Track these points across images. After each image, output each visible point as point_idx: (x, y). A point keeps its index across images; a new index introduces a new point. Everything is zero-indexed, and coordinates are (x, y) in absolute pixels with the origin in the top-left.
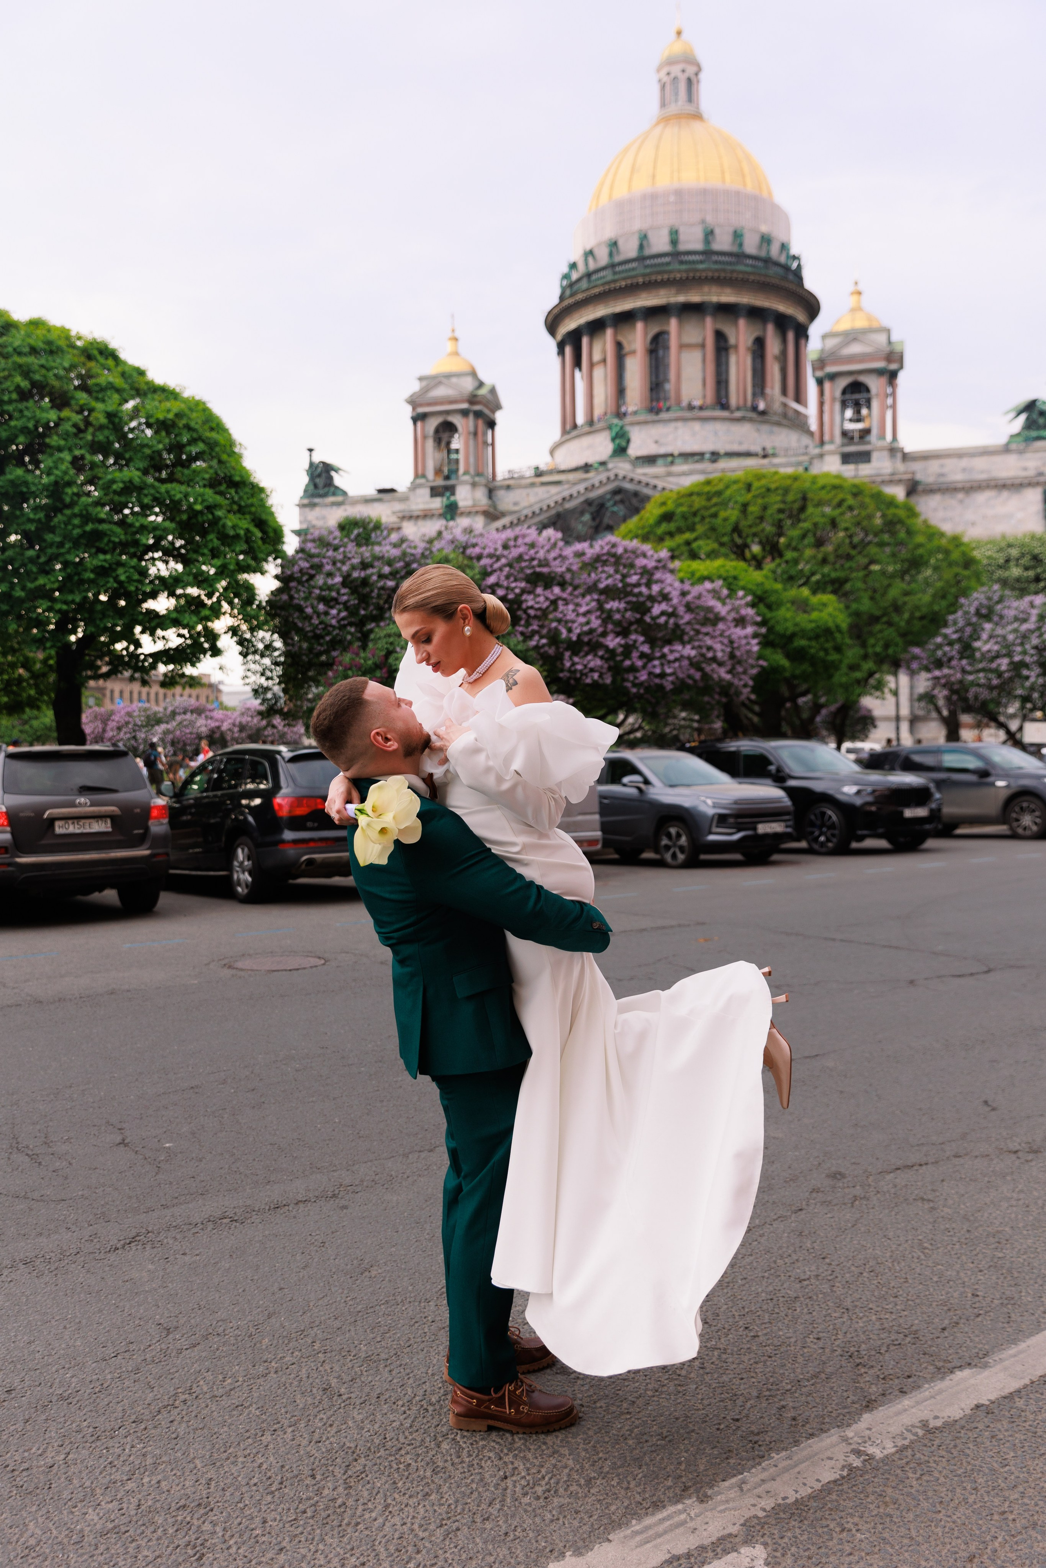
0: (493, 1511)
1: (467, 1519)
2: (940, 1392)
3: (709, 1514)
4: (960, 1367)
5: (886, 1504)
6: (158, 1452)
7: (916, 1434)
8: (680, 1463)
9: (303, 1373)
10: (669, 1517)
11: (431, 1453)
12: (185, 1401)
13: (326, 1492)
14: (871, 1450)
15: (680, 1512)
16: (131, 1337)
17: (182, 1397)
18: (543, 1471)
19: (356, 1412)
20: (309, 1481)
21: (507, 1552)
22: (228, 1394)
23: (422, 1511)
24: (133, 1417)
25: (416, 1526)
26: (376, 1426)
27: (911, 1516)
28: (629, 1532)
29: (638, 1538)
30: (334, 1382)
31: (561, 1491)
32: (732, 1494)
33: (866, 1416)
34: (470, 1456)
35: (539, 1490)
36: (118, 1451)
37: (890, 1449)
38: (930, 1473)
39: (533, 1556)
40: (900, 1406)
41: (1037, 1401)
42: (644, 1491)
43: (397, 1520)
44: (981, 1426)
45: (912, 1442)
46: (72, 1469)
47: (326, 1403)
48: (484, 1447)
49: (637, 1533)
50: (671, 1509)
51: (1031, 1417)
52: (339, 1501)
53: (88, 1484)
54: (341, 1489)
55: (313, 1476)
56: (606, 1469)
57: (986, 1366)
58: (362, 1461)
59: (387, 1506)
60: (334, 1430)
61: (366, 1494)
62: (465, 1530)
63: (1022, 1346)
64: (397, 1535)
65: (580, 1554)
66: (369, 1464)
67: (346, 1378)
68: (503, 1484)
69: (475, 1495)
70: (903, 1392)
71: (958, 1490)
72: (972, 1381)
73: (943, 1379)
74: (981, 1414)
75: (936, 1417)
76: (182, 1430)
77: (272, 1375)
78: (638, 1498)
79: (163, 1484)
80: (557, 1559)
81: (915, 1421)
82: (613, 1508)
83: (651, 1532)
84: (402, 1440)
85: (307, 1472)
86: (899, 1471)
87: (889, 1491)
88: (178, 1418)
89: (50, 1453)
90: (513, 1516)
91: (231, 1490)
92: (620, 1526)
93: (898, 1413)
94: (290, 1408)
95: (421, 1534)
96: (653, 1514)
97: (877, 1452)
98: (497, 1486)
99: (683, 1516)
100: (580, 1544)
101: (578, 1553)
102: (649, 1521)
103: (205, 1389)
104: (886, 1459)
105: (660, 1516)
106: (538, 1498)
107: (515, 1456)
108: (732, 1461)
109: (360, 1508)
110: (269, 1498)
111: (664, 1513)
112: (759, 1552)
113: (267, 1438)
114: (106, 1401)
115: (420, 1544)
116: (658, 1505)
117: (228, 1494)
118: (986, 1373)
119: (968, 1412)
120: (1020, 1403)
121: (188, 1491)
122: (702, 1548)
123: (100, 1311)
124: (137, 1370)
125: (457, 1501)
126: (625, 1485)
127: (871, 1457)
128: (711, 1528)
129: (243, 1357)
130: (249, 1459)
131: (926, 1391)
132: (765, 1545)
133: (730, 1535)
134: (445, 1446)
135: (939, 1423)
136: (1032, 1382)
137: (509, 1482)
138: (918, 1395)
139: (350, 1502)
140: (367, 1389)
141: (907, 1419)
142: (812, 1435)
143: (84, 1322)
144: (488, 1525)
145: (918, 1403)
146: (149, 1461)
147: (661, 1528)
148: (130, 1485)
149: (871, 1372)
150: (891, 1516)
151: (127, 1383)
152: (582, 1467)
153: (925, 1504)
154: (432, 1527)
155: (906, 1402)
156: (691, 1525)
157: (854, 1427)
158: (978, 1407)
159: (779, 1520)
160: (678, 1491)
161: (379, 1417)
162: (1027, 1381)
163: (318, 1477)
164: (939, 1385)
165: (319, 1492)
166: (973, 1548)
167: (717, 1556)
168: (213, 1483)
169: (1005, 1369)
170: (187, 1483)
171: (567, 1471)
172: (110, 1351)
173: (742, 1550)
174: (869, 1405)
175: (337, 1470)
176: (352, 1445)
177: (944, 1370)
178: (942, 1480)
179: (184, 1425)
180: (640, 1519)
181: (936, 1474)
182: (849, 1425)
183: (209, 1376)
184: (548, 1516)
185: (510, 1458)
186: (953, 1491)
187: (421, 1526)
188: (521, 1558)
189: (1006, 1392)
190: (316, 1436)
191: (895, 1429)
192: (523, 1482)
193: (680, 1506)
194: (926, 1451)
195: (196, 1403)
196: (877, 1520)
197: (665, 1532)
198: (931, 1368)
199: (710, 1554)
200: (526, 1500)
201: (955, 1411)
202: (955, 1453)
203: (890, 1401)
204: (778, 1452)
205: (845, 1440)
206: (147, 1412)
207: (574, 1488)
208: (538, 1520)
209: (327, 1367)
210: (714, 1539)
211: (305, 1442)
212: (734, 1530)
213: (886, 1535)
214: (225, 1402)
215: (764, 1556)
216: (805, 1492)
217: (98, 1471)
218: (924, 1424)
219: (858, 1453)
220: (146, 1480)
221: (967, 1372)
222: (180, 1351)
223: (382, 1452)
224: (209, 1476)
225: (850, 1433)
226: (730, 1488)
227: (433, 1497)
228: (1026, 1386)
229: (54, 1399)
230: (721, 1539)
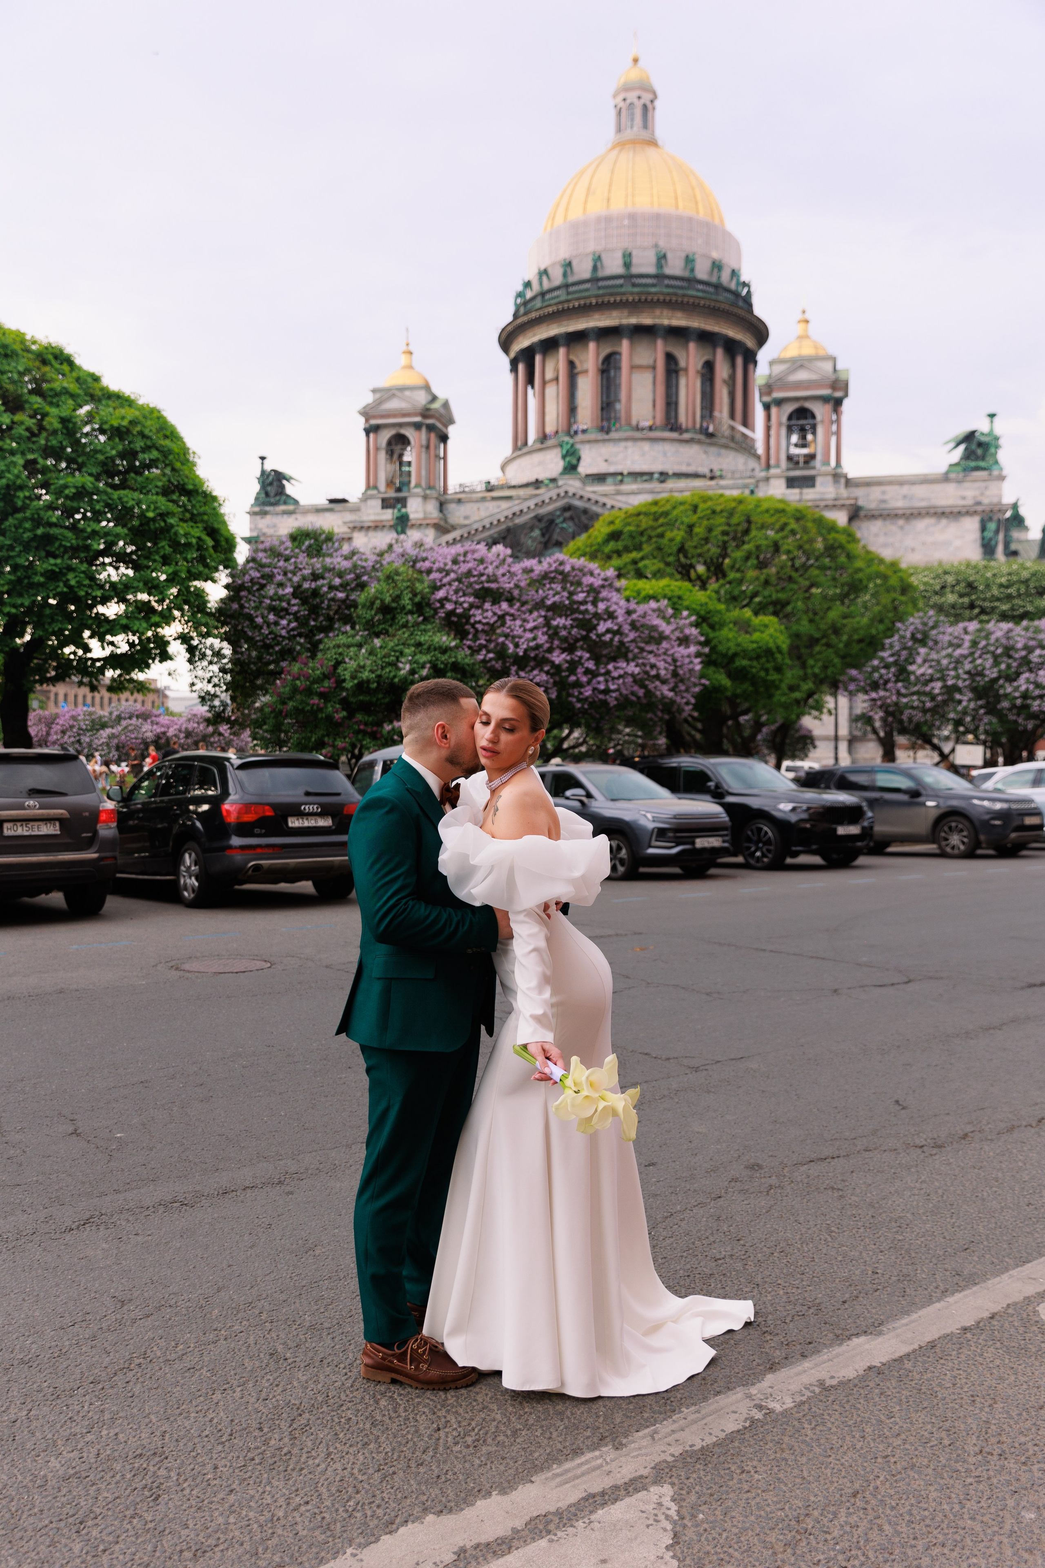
0: (427, 1458)
1: (403, 1464)
2: (838, 1355)
3: (623, 1459)
4: (857, 1335)
5: (783, 1450)
6: (115, 1408)
7: (813, 1391)
8: (598, 1417)
9: (251, 1340)
10: (587, 1462)
11: (370, 1409)
12: (139, 1365)
13: (272, 1442)
14: (772, 1405)
15: (597, 1458)
16: (88, 1308)
17: (137, 1361)
18: (473, 1424)
19: (300, 1374)
20: (257, 1433)
21: (438, 1492)
22: (181, 1358)
23: (361, 1458)
24: (91, 1379)
25: (356, 1471)
26: (320, 1386)
27: (804, 1460)
28: (550, 1474)
29: (558, 1480)
30: (280, 1348)
31: (489, 1440)
32: (645, 1442)
33: (770, 1378)
34: (406, 1411)
35: (469, 1440)
36: (78, 1408)
37: (789, 1403)
38: (824, 1424)
39: (463, 1495)
40: (800, 1368)
41: (923, 1363)
42: (565, 1440)
43: (338, 1466)
44: (872, 1384)
45: (809, 1398)
46: (35, 1423)
47: (272, 1366)
48: (419, 1403)
49: (557, 1475)
50: (589, 1455)
51: (917, 1376)
52: (285, 1450)
53: (50, 1436)
54: (286, 1440)
55: (261, 1429)
56: (531, 1422)
57: (881, 1333)
58: (306, 1416)
59: (329, 1454)
60: (280, 1389)
61: (309, 1444)
62: (401, 1474)
63: (915, 1316)
64: (338, 1479)
65: (506, 1493)
66: (313, 1418)
67: (292, 1344)
68: (436, 1435)
69: (410, 1444)
70: (804, 1356)
71: (848, 1438)
72: (867, 1346)
73: (841, 1344)
74: (873, 1374)
75: (832, 1377)
76: (137, 1390)
77: (222, 1341)
78: (559, 1446)
79: (121, 1436)
80: (484, 1497)
81: (813, 1381)
82: (536, 1455)
83: (570, 1475)
84: (343, 1397)
85: (255, 1425)
86: (796, 1423)
87: (786, 1439)
88: (134, 1380)
90: (445, 1462)
91: (184, 1441)
92: (542, 1470)
93: (800, 1373)
94: (239, 1370)
95: (360, 1477)
96: (572, 1459)
97: (777, 1407)
98: (430, 1437)
99: (599, 1461)
100: (505, 1485)
101: (503, 1492)
102: (568, 1465)
103: (159, 1354)
104: (785, 1413)
105: (578, 1461)
106: (468, 1447)
107: (448, 1411)
108: (646, 1415)
109: (305, 1456)
110: (220, 1448)
111: (583, 1459)
112: (667, 1490)
113: (218, 1396)
114: (65, 1364)
115: (360, 1486)
116: (577, 1452)
117: (181, 1444)
118: (881, 1339)
119: (861, 1372)
120: (908, 1365)
121: (144, 1442)
122: (616, 1488)
123: (57, 1285)
124: (94, 1338)
125: (393, 1450)
126: (547, 1435)
127: (771, 1411)
128: (624, 1471)
129: (194, 1326)
130: (201, 1414)
131: (825, 1355)
132: (673, 1484)
133: (641, 1477)
134: (383, 1403)
135: (834, 1382)
136: (921, 1347)
137: (442, 1434)
138: (817, 1359)
139: (295, 1451)
140: (311, 1354)
141: (805, 1379)
142: (719, 1393)
143: (42, 1295)
144: (422, 1470)
145: (816, 1365)
146: (107, 1416)
147: (579, 1471)
148: (90, 1437)
149: (776, 1338)
150: (786, 1460)
151: (84, 1349)
152: (509, 1420)
153: (818, 1450)
154: (371, 1471)
155: (806, 1364)
156: (607, 1468)
157: (758, 1385)
158: (870, 1368)
159: (685, 1464)
160: (596, 1440)
161: (322, 1377)
162: (916, 1346)
163: (266, 1430)
164: (837, 1350)
165: (266, 1443)
166: (857, 1486)
167: (628, 1494)
168: (167, 1436)
169: (898, 1336)
170: (143, 1435)
171: (495, 1423)
172: (68, 1320)
173: (652, 1489)
174: (773, 1367)
175: (283, 1424)
176: (297, 1402)
177: (842, 1337)
178: (834, 1429)
179: (139, 1385)
180: (560, 1463)
181: (829, 1425)
182: (753, 1384)
183: (162, 1343)
184: (477, 1462)
185: (443, 1412)
186: (843, 1439)
187: (360, 1470)
188: (452, 1496)
189: (897, 1355)
190: (263, 1395)
191: (793, 1387)
192: (455, 1433)
193: (597, 1453)
194: (821, 1405)
195: (150, 1366)
196: (774, 1463)
197: (583, 1474)
198: (831, 1336)
199: (623, 1492)
200: (457, 1448)
201: (850, 1372)
202: (847, 1407)
203: (792, 1363)
204: (688, 1407)
205: (750, 1397)
206: (104, 1374)
207: (501, 1438)
208: (467, 1465)
209: (274, 1335)
210: (627, 1480)
211: (253, 1400)
212: (645, 1472)
213: (781, 1475)
214: (178, 1365)
215: (671, 1493)
216: (710, 1440)
217: (59, 1425)
218: (821, 1383)
219: (760, 1407)
220: (104, 1432)
221: (863, 1339)
222: (134, 1321)
223: (325, 1408)
224: (163, 1429)
225: (753, 1390)
226: (643, 1437)
227: (371, 1446)
228: (915, 1350)
229: (16, 1363)
230: (633, 1481)
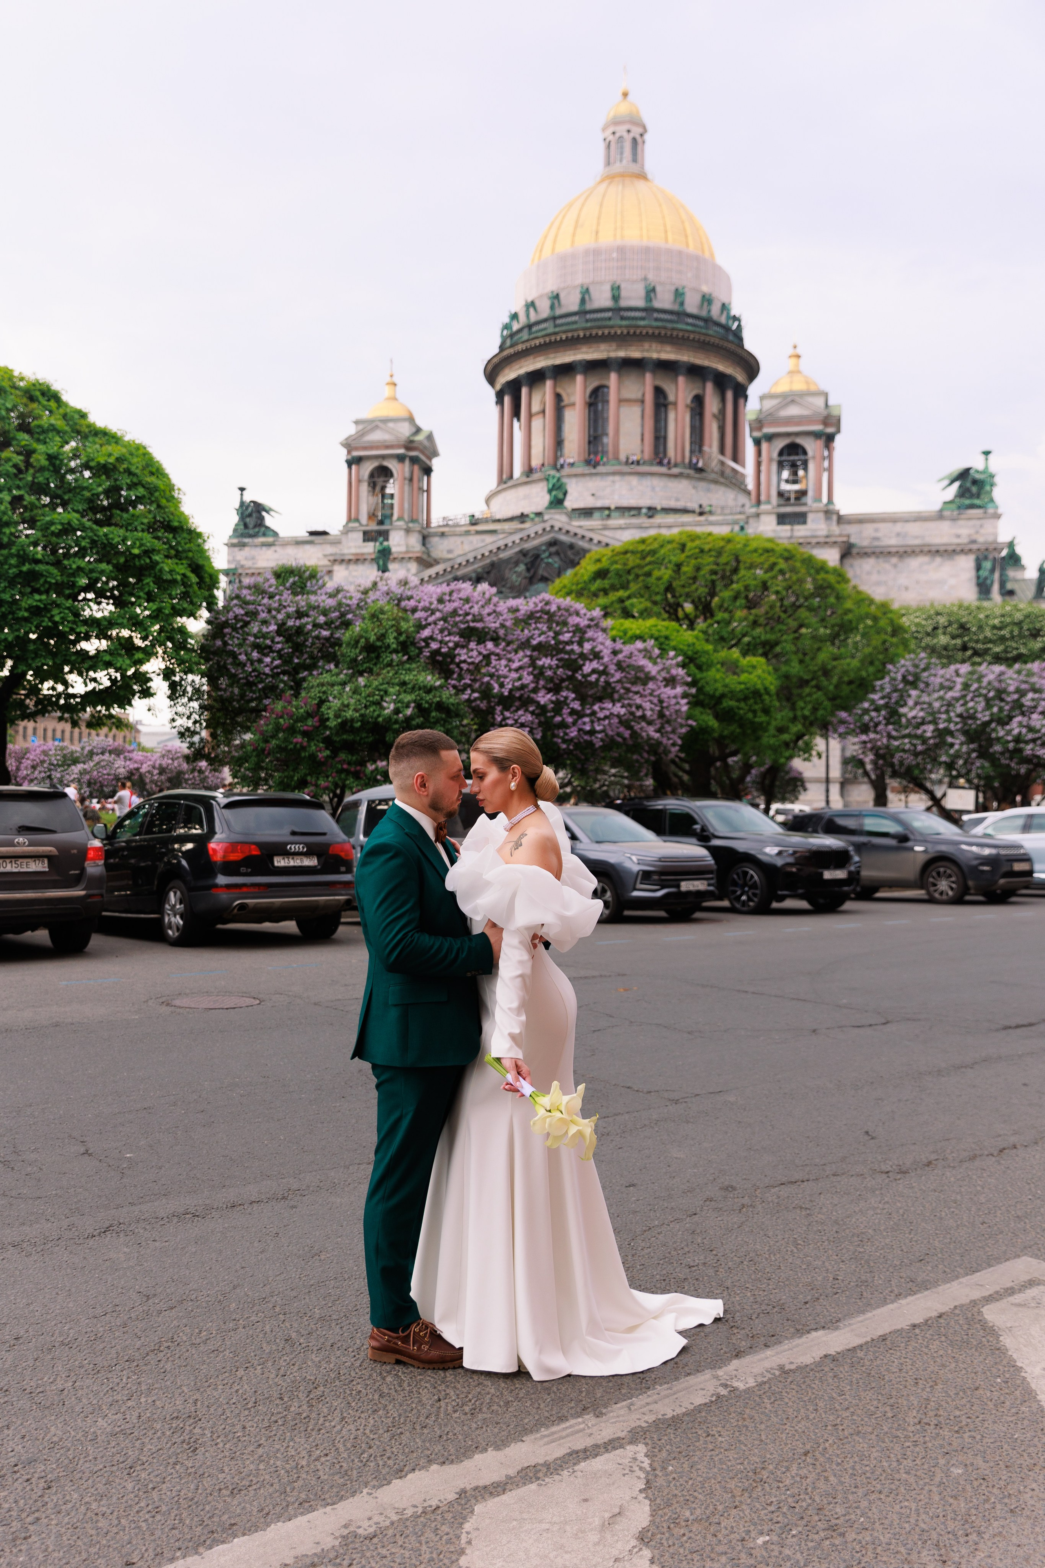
0: (430, 1422)
1: (409, 1426)
2: (797, 1346)
3: (603, 1425)
4: (816, 1329)
5: (744, 1419)
6: (150, 1381)
7: (774, 1374)
8: (581, 1392)
9: (267, 1328)
10: (571, 1427)
11: (377, 1384)
12: (168, 1347)
13: (292, 1409)
14: (736, 1384)
15: (580, 1423)
16: (117, 1301)
17: (166, 1345)
18: (470, 1396)
19: (313, 1356)
20: (278, 1401)
21: (440, 1448)
22: (205, 1342)
23: (372, 1422)
24: (126, 1358)
25: (367, 1431)
26: (332, 1366)
27: (763, 1426)
28: (538, 1435)
29: (546, 1439)
30: (294, 1335)
31: (485, 1409)
32: (622, 1412)
33: (735, 1363)
34: (409, 1385)
35: (467, 1409)
36: (118, 1380)
37: (751, 1383)
38: (782, 1399)
39: (462, 1450)
40: (763, 1355)
41: (874, 1353)
42: (552, 1409)
43: (352, 1427)
44: (827, 1369)
45: (770, 1379)
46: (80, 1392)
47: (288, 1349)
48: (421, 1380)
49: (545, 1436)
50: (573, 1422)
51: (868, 1363)
52: (304, 1415)
53: (95, 1402)
54: (305, 1407)
55: (281, 1399)
56: (521, 1395)
57: (837, 1328)
58: (322, 1388)
59: (343, 1418)
60: (296, 1368)
61: (325, 1410)
62: (408, 1434)
63: (869, 1315)
64: (352, 1437)
65: (500, 1449)
66: (327, 1391)
67: (303, 1332)
68: (438, 1405)
69: (415, 1411)
70: (766, 1346)
71: (802, 1411)
72: (824, 1339)
73: (800, 1337)
74: (828, 1361)
75: (792, 1363)
76: (168, 1366)
77: (241, 1329)
78: (546, 1414)
79: (158, 1403)
80: (481, 1452)
81: (774, 1365)
82: (526, 1421)
83: (556, 1436)
84: (353, 1374)
85: (276, 1395)
86: (757, 1398)
87: (748, 1411)
88: (164, 1359)
89: (59, 1382)
90: (446, 1425)
91: (215, 1407)
92: (531, 1432)
93: (762, 1360)
94: (258, 1353)
95: (372, 1436)
96: (558, 1424)
97: (741, 1386)
98: (432, 1406)
99: (582, 1426)
100: (499, 1443)
101: (498, 1448)
102: (554, 1429)
103: (185, 1338)
104: (748, 1391)
105: (563, 1426)
106: (466, 1414)
107: (447, 1386)
108: (623, 1391)
109: (322, 1419)
110: (247, 1412)
111: (568, 1424)
112: (641, 1449)
113: (241, 1372)
114: (101, 1346)
115: (372, 1443)
116: (562, 1419)
117: (212, 1409)
118: (837, 1333)
119: (818, 1359)
120: (860, 1354)
121: (180, 1407)
122: (597, 1446)
123: (86, 1282)
124: (125, 1325)
125: (400, 1415)
126: (536, 1405)
127: (735, 1389)
128: (604, 1433)
129: (215, 1317)
130: (228, 1387)
131: (786, 1345)
132: (646, 1444)
133: (619, 1438)
134: (389, 1379)
135: (793, 1367)
136: (873, 1340)
137: (442, 1403)
138: (779, 1348)
139: (313, 1415)
140: (322, 1340)
141: (767, 1364)
142: (689, 1374)
143: (73, 1290)
144: (426, 1431)
145: (777, 1353)
146: (144, 1387)
147: (564, 1434)
148: (130, 1403)
149: (743, 1332)
150: (747, 1427)
151: (117, 1334)
152: (502, 1394)
153: (775, 1420)
154: (381, 1431)
155: (769, 1352)
156: (589, 1431)
157: (724, 1368)
158: (826, 1356)
159: (658, 1429)
160: (579, 1410)
161: (333, 1359)
162: (869, 1339)
163: (286, 1399)
164: (797, 1341)
165: (287, 1409)
166: (808, 1447)
167: (607, 1451)
168: (199, 1403)
169: (852, 1330)
170: (178, 1403)
171: (489, 1396)
172: (99, 1311)
173: (628, 1447)
174: (738, 1355)
175: (300, 1395)
176: (313, 1378)
177: (802, 1331)
178: (790, 1404)
179: (170, 1364)
180: (547, 1427)
181: (786, 1400)
182: (720, 1368)
183: (187, 1330)
184: (474, 1426)
185: (443, 1387)
186: (798, 1411)
187: (371, 1431)
188: (453, 1451)
189: (851, 1346)
190: (282, 1372)
191: (756, 1371)
192: (454, 1403)
193: (580, 1420)
194: (781, 1385)
195: (178, 1349)
196: (736, 1429)
197: (567, 1436)
198: (792, 1330)
199: (603, 1450)
200: (457, 1415)
201: (807, 1359)
202: (804, 1387)
203: (756, 1352)
204: (661, 1385)
205: (717, 1377)
206: (137, 1354)
207: (495, 1407)
208: (465, 1428)
209: (288, 1324)
210: (606, 1440)
211: (272, 1376)
212: (622, 1435)
213: (742, 1438)
214: (202, 1348)
215: (645, 1450)
216: (680, 1411)
217: (102, 1394)
218: (781, 1368)
219: (725, 1386)
220: (143, 1400)
221: (821, 1333)
222: (160, 1312)
223: (337, 1383)
224: (195, 1397)
225: (720, 1373)
226: (621, 1408)
227: (381, 1412)
228: (867, 1343)
229: (57, 1344)
230: (611, 1441)
